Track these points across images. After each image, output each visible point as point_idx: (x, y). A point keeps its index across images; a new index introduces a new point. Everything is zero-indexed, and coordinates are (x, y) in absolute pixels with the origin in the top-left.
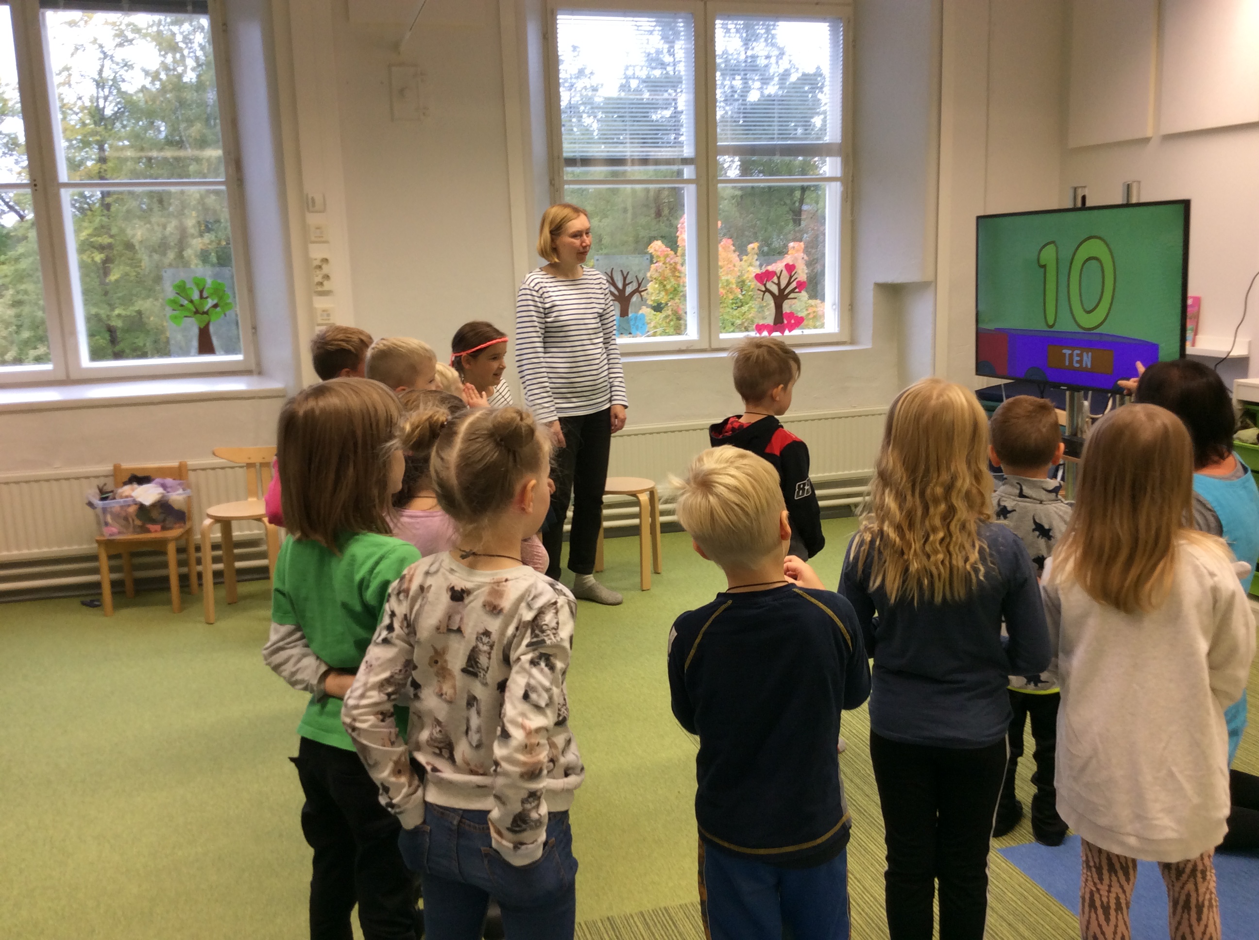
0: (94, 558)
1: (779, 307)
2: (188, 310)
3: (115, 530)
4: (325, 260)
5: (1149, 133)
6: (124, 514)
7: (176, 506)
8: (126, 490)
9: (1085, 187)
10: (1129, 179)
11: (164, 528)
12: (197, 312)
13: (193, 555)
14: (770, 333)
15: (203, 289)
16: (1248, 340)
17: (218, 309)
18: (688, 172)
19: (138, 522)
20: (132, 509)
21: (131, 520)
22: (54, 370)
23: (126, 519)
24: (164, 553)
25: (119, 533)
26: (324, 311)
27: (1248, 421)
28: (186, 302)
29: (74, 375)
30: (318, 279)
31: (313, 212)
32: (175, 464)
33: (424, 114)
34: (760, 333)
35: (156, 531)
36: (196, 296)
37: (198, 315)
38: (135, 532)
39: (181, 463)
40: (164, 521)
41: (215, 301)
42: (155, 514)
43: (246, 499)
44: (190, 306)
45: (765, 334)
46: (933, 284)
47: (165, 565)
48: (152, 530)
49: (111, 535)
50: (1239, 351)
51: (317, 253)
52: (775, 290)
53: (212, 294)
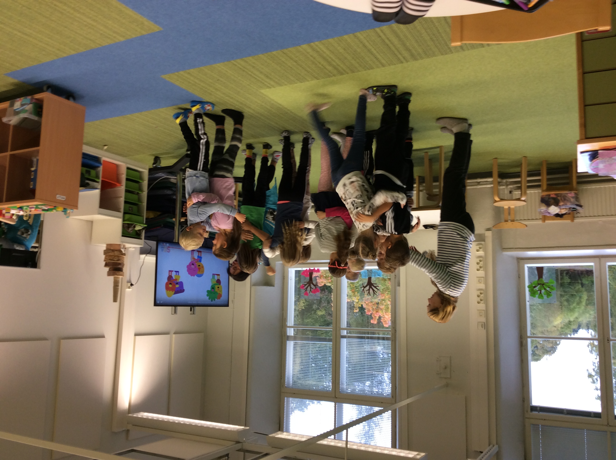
0: (579, 183)
1: (311, 279)
2: (547, 286)
3: (569, 195)
4: (478, 303)
5: (174, 335)
6: (566, 202)
7: (544, 204)
8: (563, 212)
9: (191, 314)
10: (175, 316)
14: (314, 269)
15: (540, 294)
16: (140, 260)
17: (534, 286)
18: (344, 333)
19: (559, 198)
20: (561, 204)
21: (562, 199)
22: (606, 262)
23: (565, 199)
24: (548, 185)
25: (567, 194)
26: (481, 283)
27: (138, 232)
28: (548, 289)
29: (597, 259)
30: (482, 296)
31: (483, 322)
32: (547, 222)
33: (438, 358)
34: (318, 269)
35: (552, 194)
36: (543, 291)
37: (543, 283)
38: (561, 194)
39: (545, 222)
40: (549, 198)
41: (535, 289)
42: (552, 201)
43: (516, 207)
44: (545, 287)
45: (316, 269)
46: (252, 285)
47: (548, 180)
48: (554, 195)
49: (571, 193)
50: (143, 256)
51: (482, 306)
52: (312, 286)
53: (536, 292)
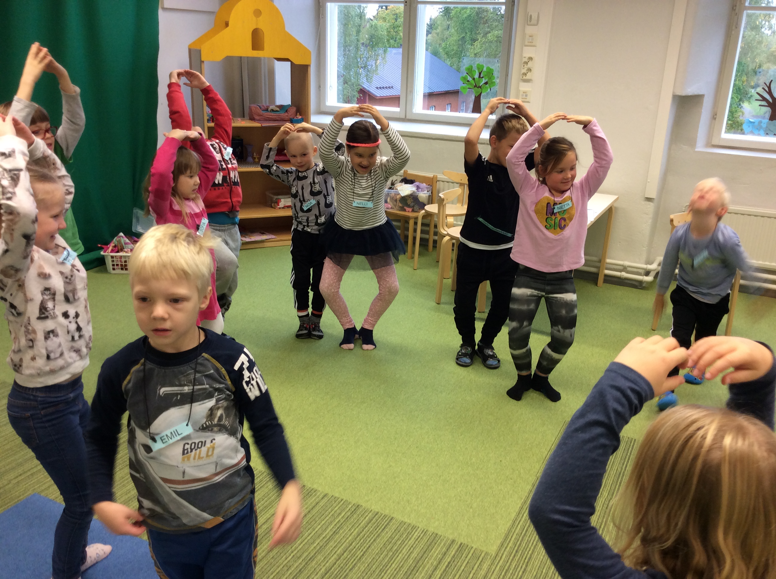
2: (471, 84)
3: (391, 207)
4: (531, 59)
6: (394, 199)
7: (421, 200)
11: (413, 211)
12: (475, 86)
13: (432, 229)
15: (482, 71)
17: (487, 85)
19: (401, 205)
21: (397, 203)
26: (524, 92)
28: (471, 79)
30: (524, 71)
31: (529, 25)
32: (430, 175)
36: (476, 76)
37: (476, 88)
38: (398, 209)
39: (434, 175)
40: (413, 206)
41: (487, 80)
42: (409, 202)
44: (473, 82)
48: (407, 211)
51: (528, 52)
53: (486, 75)
